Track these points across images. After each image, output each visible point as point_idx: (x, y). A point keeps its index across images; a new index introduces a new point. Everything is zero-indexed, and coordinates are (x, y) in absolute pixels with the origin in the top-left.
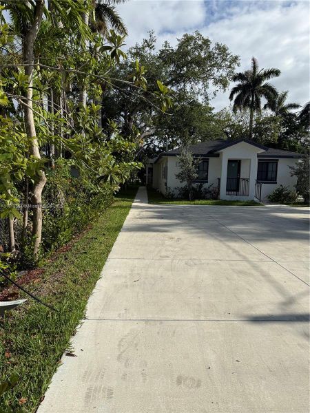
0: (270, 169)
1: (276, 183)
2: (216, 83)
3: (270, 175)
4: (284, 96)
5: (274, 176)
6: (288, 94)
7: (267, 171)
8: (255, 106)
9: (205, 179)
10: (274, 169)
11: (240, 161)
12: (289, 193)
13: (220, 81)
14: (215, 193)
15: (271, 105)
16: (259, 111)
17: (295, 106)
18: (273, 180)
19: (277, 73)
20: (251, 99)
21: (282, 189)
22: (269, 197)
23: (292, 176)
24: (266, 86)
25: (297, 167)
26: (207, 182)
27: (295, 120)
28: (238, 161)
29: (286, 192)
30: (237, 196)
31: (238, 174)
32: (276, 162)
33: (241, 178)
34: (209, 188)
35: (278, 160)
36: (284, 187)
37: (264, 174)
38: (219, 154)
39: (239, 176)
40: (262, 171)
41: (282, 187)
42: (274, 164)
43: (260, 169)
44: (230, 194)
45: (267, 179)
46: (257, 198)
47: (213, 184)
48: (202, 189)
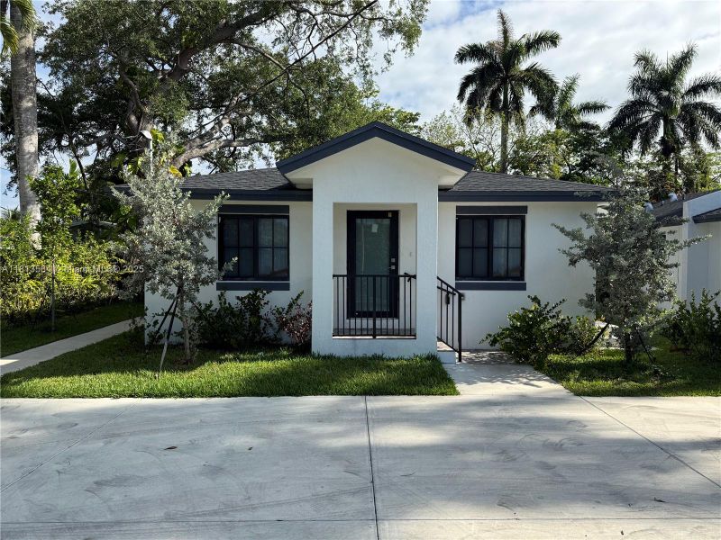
0: (500, 239)
1: (523, 287)
2: (388, 32)
4: (570, 87)
5: (514, 262)
6: (579, 82)
7: (489, 248)
8: (510, 110)
10: (515, 241)
11: (395, 214)
13: (399, 28)
15: (545, 108)
16: (521, 122)
17: (596, 108)
18: (514, 278)
19: (552, 40)
20: (502, 98)
23: (573, 262)
24: (532, 70)
25: (588, 233)
26: (287, 287)
27: (599, 137)
28: (390, 215)
29: (553, 322)
30: (374, 337)
31: (393, 260)
32: (519, 217)
33: (401, 272)
34: (290, 306)
35: (525, 209)
36: (546, 306)
37: (481, 256)
38: (312, 190)
39: (397, 264)
40: (473, 247)
41: (539, 305)
42: (511, 221)
43: (466, 242)
44: (362, 329)
45: (489, 275)
46: (450, 343)
47: (302, 293)
48: (263, 312)
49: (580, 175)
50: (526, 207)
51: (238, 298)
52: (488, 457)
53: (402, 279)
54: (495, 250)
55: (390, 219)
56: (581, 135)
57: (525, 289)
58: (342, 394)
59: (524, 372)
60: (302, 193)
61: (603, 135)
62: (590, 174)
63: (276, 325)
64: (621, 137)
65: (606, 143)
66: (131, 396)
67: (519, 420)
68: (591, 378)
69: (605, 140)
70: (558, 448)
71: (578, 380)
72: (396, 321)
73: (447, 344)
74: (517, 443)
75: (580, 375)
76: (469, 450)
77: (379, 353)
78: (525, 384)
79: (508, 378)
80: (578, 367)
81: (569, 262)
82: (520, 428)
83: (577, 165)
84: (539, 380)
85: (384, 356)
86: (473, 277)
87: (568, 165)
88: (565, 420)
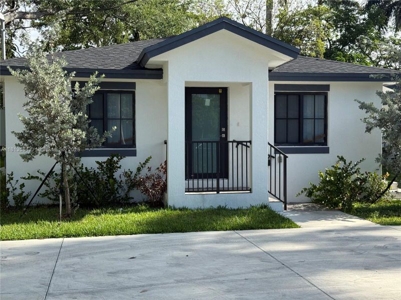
0: (308, 112)
1: (327, 151)
3: (308, 129)
5: (319, 131)
7: (300, 119)
9: (129, 146)
10: (320, 113)
11: (225, 90)
12: (364, 180)
14: (154, 186)
18: (320, 144)
21: (345, 170)
22: (310, 194)
23: (369, 130)
26: (134, 154)
27: (358, 13)
28: (220, 91)
29: (355, 176)
30: (218, 193)
31: (224, 129)
32: (323, 93)
33: (231, 139)
34: (139, 170)
35: (327, 87)
36: (350, 164)
37: (293, 125)
38: (162, 70)
39: (226, 133)
40: (287, 119)
41: (345, 163)
42: (317, 97)
43: (282, 114)
44: (198, 188)
45: (300, 141)
46: (278, 195)
47: (151, 158)
48: (116, 175)
49: (340, 50)
50: (329, 85)
51: (98, 162)
52: (345, 253)
53: (230, 144)
54: (304, 120)
55: (221, 94)
56: (341, 11)
57: (328, 152)
58: (216, 230)
59: (338, 215)
60: (154, 72)
61: (362, 12)
62: (351, 50)
63: (126, 187)
64: (378, 13)
65: (364, 19)
66: (52, 237)
67: (352, 238)
68: (388, 216)
69: (363, 17)
70: (385, 248)
71: (379, 217)
72: (226, 181)
73: (275, 196)
74: (358, 247)
75: (380, 215)
76: (330, 251)
77: (223, 205)
78: (342, 220)
79: (329, 218)
80: (377, 209)
81: (366, 129)
82: (355, 241)
83: (338, 41)
84: (351, 218)
85: (227, 207)
86: (287, 143)
87: (329, 41)
88: (382, 237)
